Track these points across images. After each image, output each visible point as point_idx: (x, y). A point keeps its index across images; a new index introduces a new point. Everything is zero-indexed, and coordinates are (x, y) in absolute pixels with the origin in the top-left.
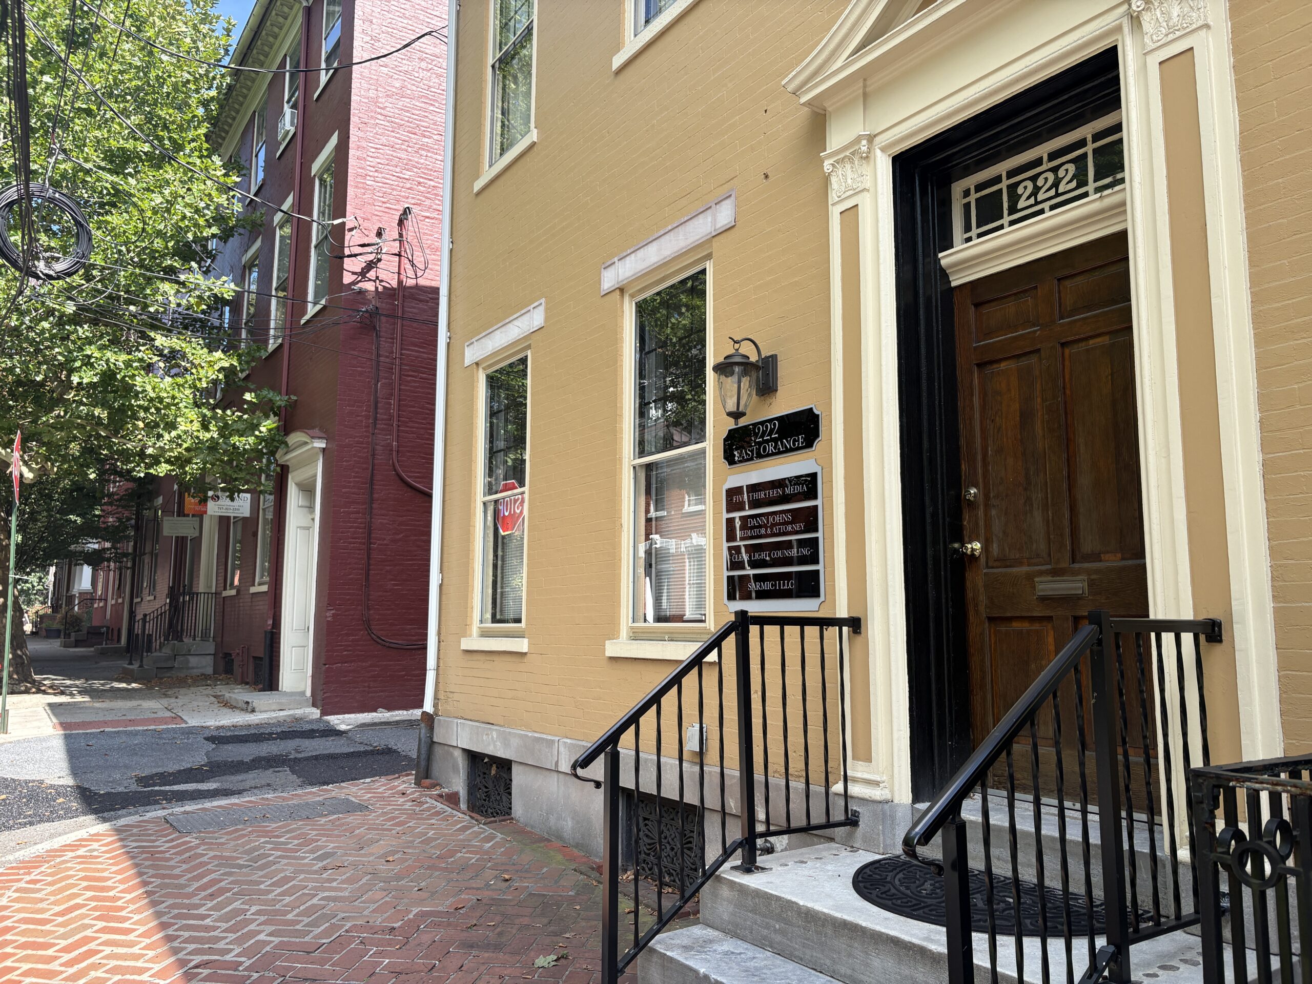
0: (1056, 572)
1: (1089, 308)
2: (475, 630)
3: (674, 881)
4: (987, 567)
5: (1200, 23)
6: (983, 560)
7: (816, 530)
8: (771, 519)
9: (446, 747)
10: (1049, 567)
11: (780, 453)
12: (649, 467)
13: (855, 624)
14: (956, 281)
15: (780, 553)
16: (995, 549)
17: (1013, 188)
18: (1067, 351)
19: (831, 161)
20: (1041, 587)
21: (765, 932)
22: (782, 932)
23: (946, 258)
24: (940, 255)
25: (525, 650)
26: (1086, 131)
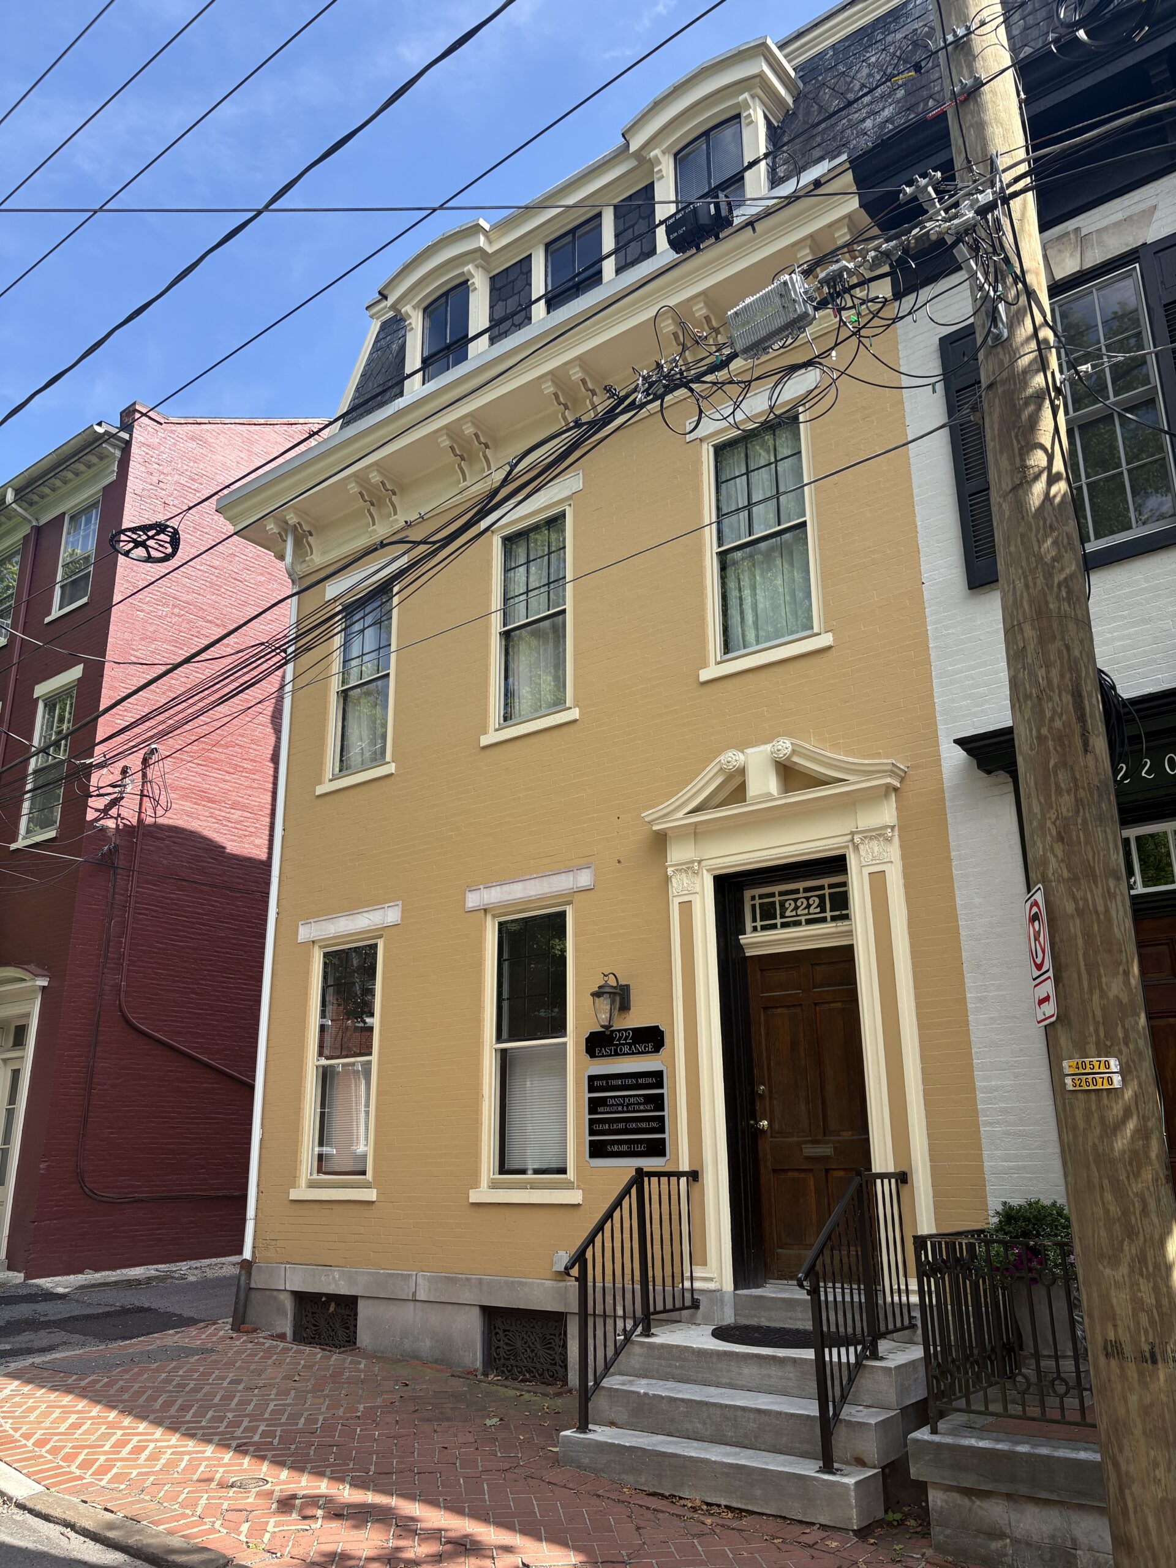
0: (815, 1142)
1: (830, 985)
2: (303, 1182)
3: (534, 1376)
4: (772, 1137)
5: (888, 860)
6: (769, 1133)
7: (663, 1110)
8: (627, 1100)
9: (268, 1292)
10: (810, 1138)
11: (633, 1053)
12: (504, 1052)
13: (694, 1176)
14: (749, 953)
15: (634, 1125)
16: (776, 1125)
17: (782, 904)
18: (818, 1008)
19: (672, 869)
20: (807, 1150)
21: (668, 1370)
22: (681, 1367)
23: (744, 939)
24: (740, 937)
25: (374, 1199)
26: (825, 882)
